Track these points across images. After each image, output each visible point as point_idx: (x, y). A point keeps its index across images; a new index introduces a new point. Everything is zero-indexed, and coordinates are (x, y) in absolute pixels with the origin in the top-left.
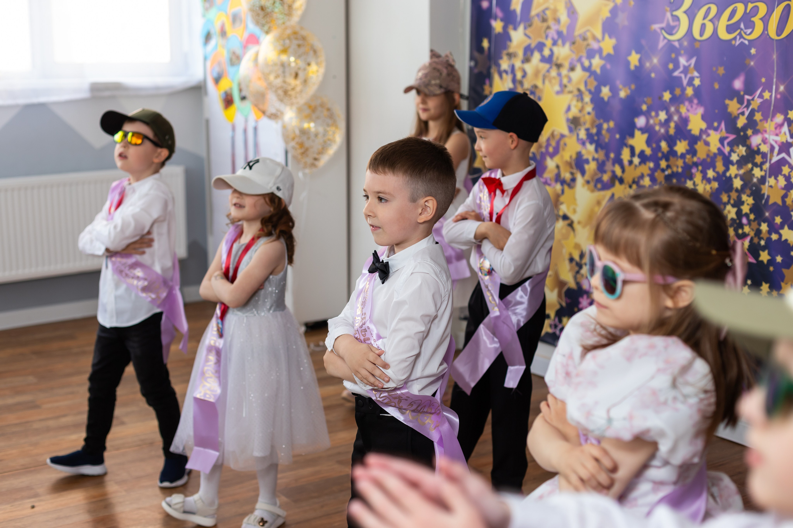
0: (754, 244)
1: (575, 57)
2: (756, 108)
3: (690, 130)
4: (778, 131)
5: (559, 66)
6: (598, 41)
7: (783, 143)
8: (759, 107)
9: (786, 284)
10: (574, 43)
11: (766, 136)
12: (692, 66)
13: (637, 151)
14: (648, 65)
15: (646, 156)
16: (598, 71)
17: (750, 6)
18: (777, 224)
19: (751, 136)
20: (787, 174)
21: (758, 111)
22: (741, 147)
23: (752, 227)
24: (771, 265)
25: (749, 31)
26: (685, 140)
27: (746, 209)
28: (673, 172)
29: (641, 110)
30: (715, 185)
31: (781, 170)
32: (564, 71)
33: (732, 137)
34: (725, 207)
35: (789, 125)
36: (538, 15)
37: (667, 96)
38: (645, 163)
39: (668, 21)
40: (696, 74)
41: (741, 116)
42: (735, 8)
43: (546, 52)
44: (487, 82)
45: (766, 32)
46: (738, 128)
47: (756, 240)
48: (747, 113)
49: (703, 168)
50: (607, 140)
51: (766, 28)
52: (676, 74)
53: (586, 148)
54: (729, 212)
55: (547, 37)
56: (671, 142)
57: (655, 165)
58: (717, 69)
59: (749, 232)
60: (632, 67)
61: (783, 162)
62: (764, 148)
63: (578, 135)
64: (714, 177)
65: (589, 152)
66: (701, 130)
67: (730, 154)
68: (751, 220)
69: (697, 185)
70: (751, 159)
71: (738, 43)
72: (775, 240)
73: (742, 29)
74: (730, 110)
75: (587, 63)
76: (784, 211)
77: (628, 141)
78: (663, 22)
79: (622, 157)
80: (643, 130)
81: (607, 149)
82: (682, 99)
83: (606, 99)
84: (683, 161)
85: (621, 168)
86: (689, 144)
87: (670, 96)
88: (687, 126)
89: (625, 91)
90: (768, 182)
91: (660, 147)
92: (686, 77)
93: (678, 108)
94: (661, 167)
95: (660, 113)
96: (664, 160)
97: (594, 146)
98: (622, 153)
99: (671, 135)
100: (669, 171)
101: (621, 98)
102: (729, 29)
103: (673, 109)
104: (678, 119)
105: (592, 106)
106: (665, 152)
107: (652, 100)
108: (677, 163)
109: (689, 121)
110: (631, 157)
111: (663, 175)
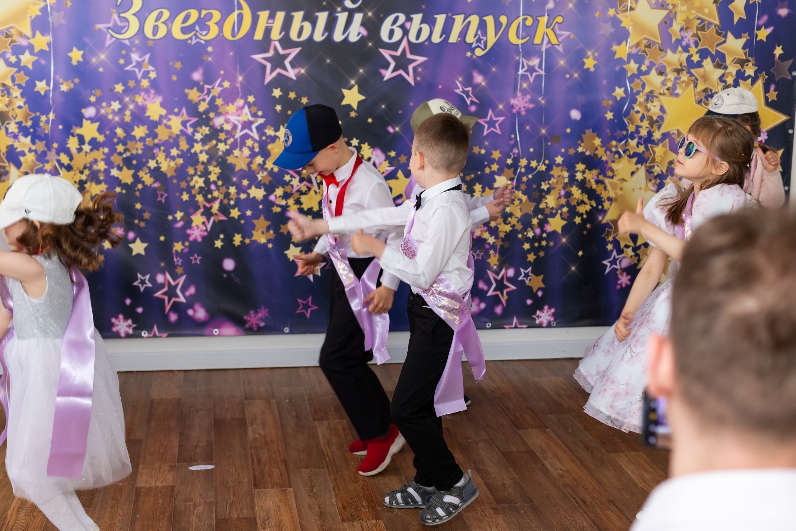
0: (224, 204)
2: (217, 95)
3: (149, 117)
4: (239, 112)
6: (28, 38)
7: (245, 122)
8: (219, 94)
9: (257, 231)
11: (228, 117)
12: (146, 61)
13: (87, 139)
14: (94, 60)
15: (99, 142)
16: (30, 66)
17: (204, 12)
18: (244, 186)
19: (213, 118)
20: (251, 146)
21: (219, 97)
22: (204, 127)
23: (220, 191)
24: (242, 219)
25: (204, 33)
26: (143, 125)
27: (213, 177)
28: (132, 154)
29: (90, 101)
30: (180, 161)
31: (245, 143)
33: (194, 120)
34: (192, 179)
35: (250, 107)
37: (119, 88)
38: (98, 150)
39: (115, 20)
40: (151, 68)
41: (202, 102)
42: (189, 14)
45: (221, 34)
46: (200, 112)
47: (226, 201)
48: (208, 100)
49: (165, 147)
50: (47, 132)
51: (221, 30)
52: (128, 68)
53: (19, 142)
54: (197, 182)
56: (128, 128)
57: (109, 150)
58: (174, 64)
59: (219, 195)
60: (74, 63)
61: (246, 136)
62: (228, 127)
63: (7, 129)
64: (178, 155)
65: (24, 145)
66: (161, 116)
67: (193, 134)
68: (219, 186)
69: (161, 163)
70: (214, 137)
71: (194, 42)
72: (244, 199)
73: (197, 31)
74: (190, 97)
75: (13, 59)
76: (250, 175)
77: (75, 131)
78: (109, 22)
79: (68, 146)
80: (92, 120)
81: (48, 140)
82: (137, 90)
83: (42, 93)
84: (142, 143)
85: (68, 156)
86: (148, 129)
87: (123, 88)
88: (145, 113)
89: (67, 85)
90: (233, 154)
91: (116, 133)
92: (140, 71)
93: (133, 98)
94: (118, 151)
95: (112, 103)
96: (120, 145)
97: (29, 138)
98: (68, 142)
99: (127, 122)
100: (128, 154)
101: (63, 91)
102: (184, 30)
103: (127, 99)
104: (134, 107)
105: (24, 100)
106: (122, 137)
107: (102, 92)
108: (137, 146)
109: (147, 109)
110: (80, 145)
111: (121, 158)
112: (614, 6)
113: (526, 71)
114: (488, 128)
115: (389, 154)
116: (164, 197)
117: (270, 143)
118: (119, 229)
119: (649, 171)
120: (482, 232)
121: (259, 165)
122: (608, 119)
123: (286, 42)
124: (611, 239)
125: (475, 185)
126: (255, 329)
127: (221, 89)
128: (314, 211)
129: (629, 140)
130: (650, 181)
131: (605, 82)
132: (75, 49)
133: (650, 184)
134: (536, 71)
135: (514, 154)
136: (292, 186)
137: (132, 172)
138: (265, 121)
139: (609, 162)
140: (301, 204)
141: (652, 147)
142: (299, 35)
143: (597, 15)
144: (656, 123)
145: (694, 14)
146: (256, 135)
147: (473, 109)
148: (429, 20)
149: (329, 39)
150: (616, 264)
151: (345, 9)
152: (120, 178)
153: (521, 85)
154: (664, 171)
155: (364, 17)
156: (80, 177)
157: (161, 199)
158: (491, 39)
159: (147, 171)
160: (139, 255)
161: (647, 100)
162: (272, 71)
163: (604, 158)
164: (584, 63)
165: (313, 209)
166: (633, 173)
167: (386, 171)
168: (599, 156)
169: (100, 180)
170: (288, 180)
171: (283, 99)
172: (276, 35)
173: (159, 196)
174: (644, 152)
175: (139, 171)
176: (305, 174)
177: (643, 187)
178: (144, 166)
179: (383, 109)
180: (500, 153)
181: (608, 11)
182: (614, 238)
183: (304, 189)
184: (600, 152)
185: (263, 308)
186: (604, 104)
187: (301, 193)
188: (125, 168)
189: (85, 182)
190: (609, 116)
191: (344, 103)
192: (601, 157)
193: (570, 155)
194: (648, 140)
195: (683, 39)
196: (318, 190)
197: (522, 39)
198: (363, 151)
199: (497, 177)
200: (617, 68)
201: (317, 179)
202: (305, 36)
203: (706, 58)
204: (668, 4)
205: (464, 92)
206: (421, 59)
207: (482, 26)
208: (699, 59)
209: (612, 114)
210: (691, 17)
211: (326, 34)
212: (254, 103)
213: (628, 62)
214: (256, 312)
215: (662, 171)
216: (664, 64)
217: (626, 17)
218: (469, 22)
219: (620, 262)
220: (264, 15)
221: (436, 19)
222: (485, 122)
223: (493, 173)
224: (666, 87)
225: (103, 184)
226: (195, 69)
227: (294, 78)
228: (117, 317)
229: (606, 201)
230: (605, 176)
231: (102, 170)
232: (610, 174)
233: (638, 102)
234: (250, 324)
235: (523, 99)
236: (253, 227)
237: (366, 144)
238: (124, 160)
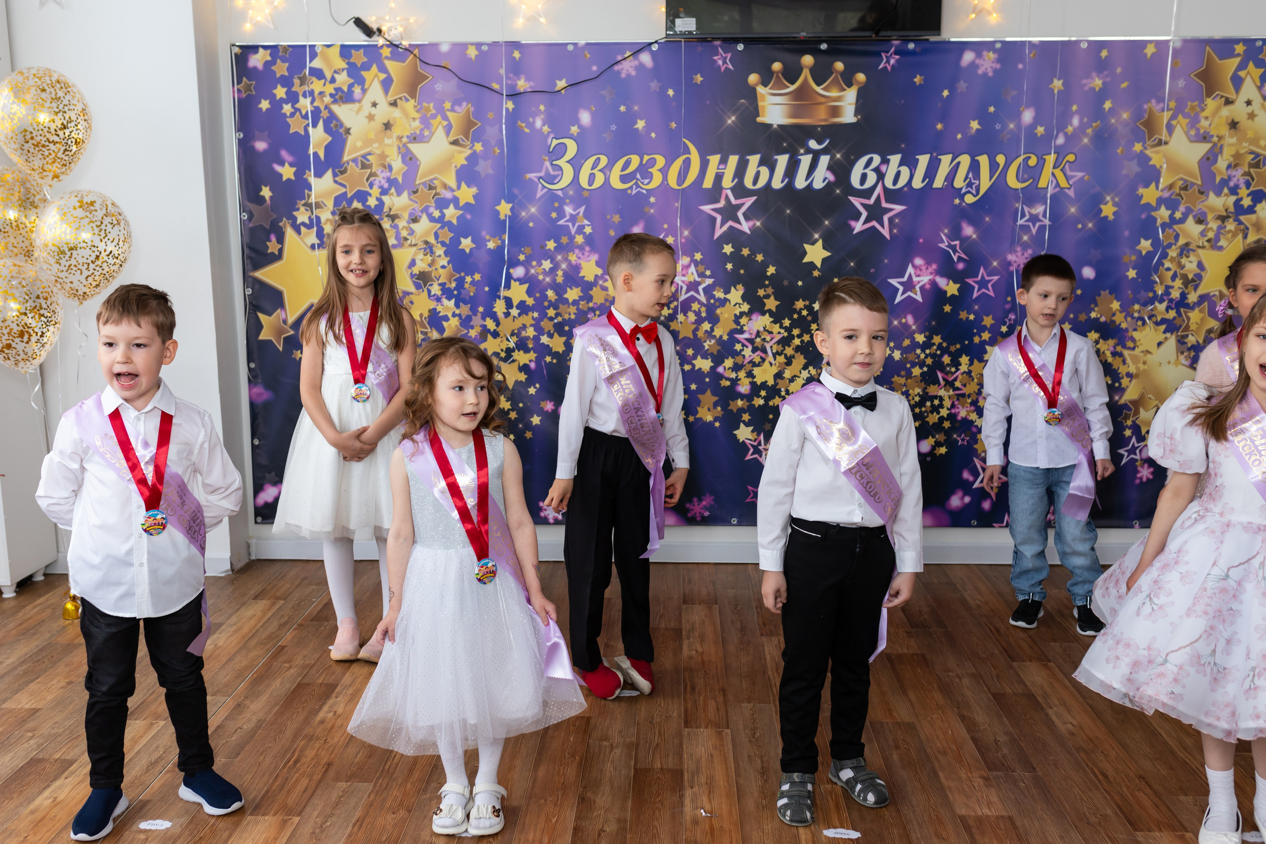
1: (418, 207)
3: (583, 277)
4: (684, 272)
5: (393, 218)
6: (453, 190)
7: (690, 282)
9: (703, 407)
10: (415, 192)
12: (581, 214)
13: (515, 303)
14: (523, 214)
15: (528, 306)
16: (455, 222)
17: (646, 158)
18: (689, 355)
20: (697, 310)
25: (646, 181)
26: (577, 287)
28: (564, 320)
29: (519, 260)
31: (691, 307)
32: (402, 223)
35: (696, 266)
36: (354, 160)
37: (551, 245)
38: (527, 314)
39: (547, 169)
40: (586, 222)
42: (629, 160)
43: (372, 202)
44: (273, 238)
45: (666, 182)
50: (472, 294)
51: (665, 178)
52: (561, 222)
53: (442, 305)
55: (371, 186)
56: (560, 290)
57: (539, 315)
58: (612, 217)
60: (502, 217)
61: (693, 299)
63: (429, 292)
65: (447, 308)
66: (596, 276)
71: (634, 192)
73: (638, 179)
75: (437, 214)
76: (696, 343)
77: (502, 293)
78: (540, 171)
79: (494, 310)
80: (521, 281)
81: (473, 303)
82: (570, 247)
83: (468, 251)
84: (575, 307)
85: (494, 321)
86: (582, 291)
87: (555, 245)
88: (579, 273)
89: (494, 242)
90: (677, 319)
91: (546, 296)
92: (573, 226)
93: (566, 256)
94: (549, 316)
95: (543, 262)
96: (551, 308)
97: (453, 301)
98: (495, 305)
99: (559, 283)
100: (560, 319)
101: (490, 250)
102: (624, 179)
103: (559, 257)
104: (567, 267)
105: (448, 259)
106: (553, 300)
107: (532, 250)
108: (569, 310)
109: (581, 268)
110: (507, 309)
111: (552, 323)
112: (1140, 139)
113: (1027, 221)
114: (978, 290)
117: (719, 307)
119: (1181, 341)
120: (968, 412)
121: (706, 331)
122: (1130, 277)
123: (740, 190)
124: (1129, 423)
125: (961, 357)
126: (699, 519)
129: (1157, 304)
130: (1182, 353)
131: (1127, 233)
132: (503, 202)
133: (1182, 358)
134: (1041, 221)
135: (1010, 320)
136: (744, 356)
137: (564, 339)
138: (714, 282)
139: (1130, 330)
140: (754, 377)
141: (1186, 313)
142: (755, 182)
143: (1119, 151)
144: (1193, 282)
145: (1245, 148)
146: (702, 298)
147: (961, 266)
148: (910, 162)
149: (789, 187)
150: (1135, 454)
151: (809, 151)
152: (551, 346)
153: (1020, 238)
154: (1201, 341)
155: (831, 159)
156: (507, 345)
158: (985, 183)
161: (1181, 255)
162: (722, 225)
163: (1124, 326)
164: (1101, 211)
165: (767, 384)
166: (1160, 344)
168: (1118, 323)
169: (528, 347)
170: (738, 350)
171: (735, 257)
172: (728, 182)
174: (1174, 318)
176: (759, 342)
177: (1173, 361)
179: (852, 267)
180: (993, 319)
181: (1134, 146)
182: (1133, 422)
183: (757, 360)
184: (1119, 318)
185: (708, 495)
186: (1126, 259)
187: (754, 364)
188: (556, 335)
189: (513, 350)
190: (1132, 274)
191: (806, 260)
192: (1120, 324)
193: (1081, 322)
194: (1181, 304)
195: (1230, 178)
196: (773, 362)
197: (1022, 182)
199: (988, 348)
200: (1143, 216)
201: (773, 348)
202: (761, 183)
203: (1260, 202)
204: (1212, 136)
205: (950, 246)
206: (898, 208)
207: (975, 167)
208: (1251, 203)
209: (1135, 271)
210: (1242, 152)
211: (787, 180)
212: (702, 262)
213: (1157, 208)
214: (700, 500)
215: (1197, 342)
216: (1205, 209)
217: (1157, 153)
218: (959, 163)
219: (1140, 451)
220: (714, 159)
221: (918, 160)
222: (975, 282)
223: (983, 343)
224: (1206, 238)
225: (532, 352)
226: (635, 223)
227: (749, 232)
229: (1125, 377)
230: (1124, 347)
231: (532, 337)
232: (1130, 344)
233: (1169, 257)
234: (693, 513)
235: (1023, 254)
236: (698, 403)
238: (555, 325)
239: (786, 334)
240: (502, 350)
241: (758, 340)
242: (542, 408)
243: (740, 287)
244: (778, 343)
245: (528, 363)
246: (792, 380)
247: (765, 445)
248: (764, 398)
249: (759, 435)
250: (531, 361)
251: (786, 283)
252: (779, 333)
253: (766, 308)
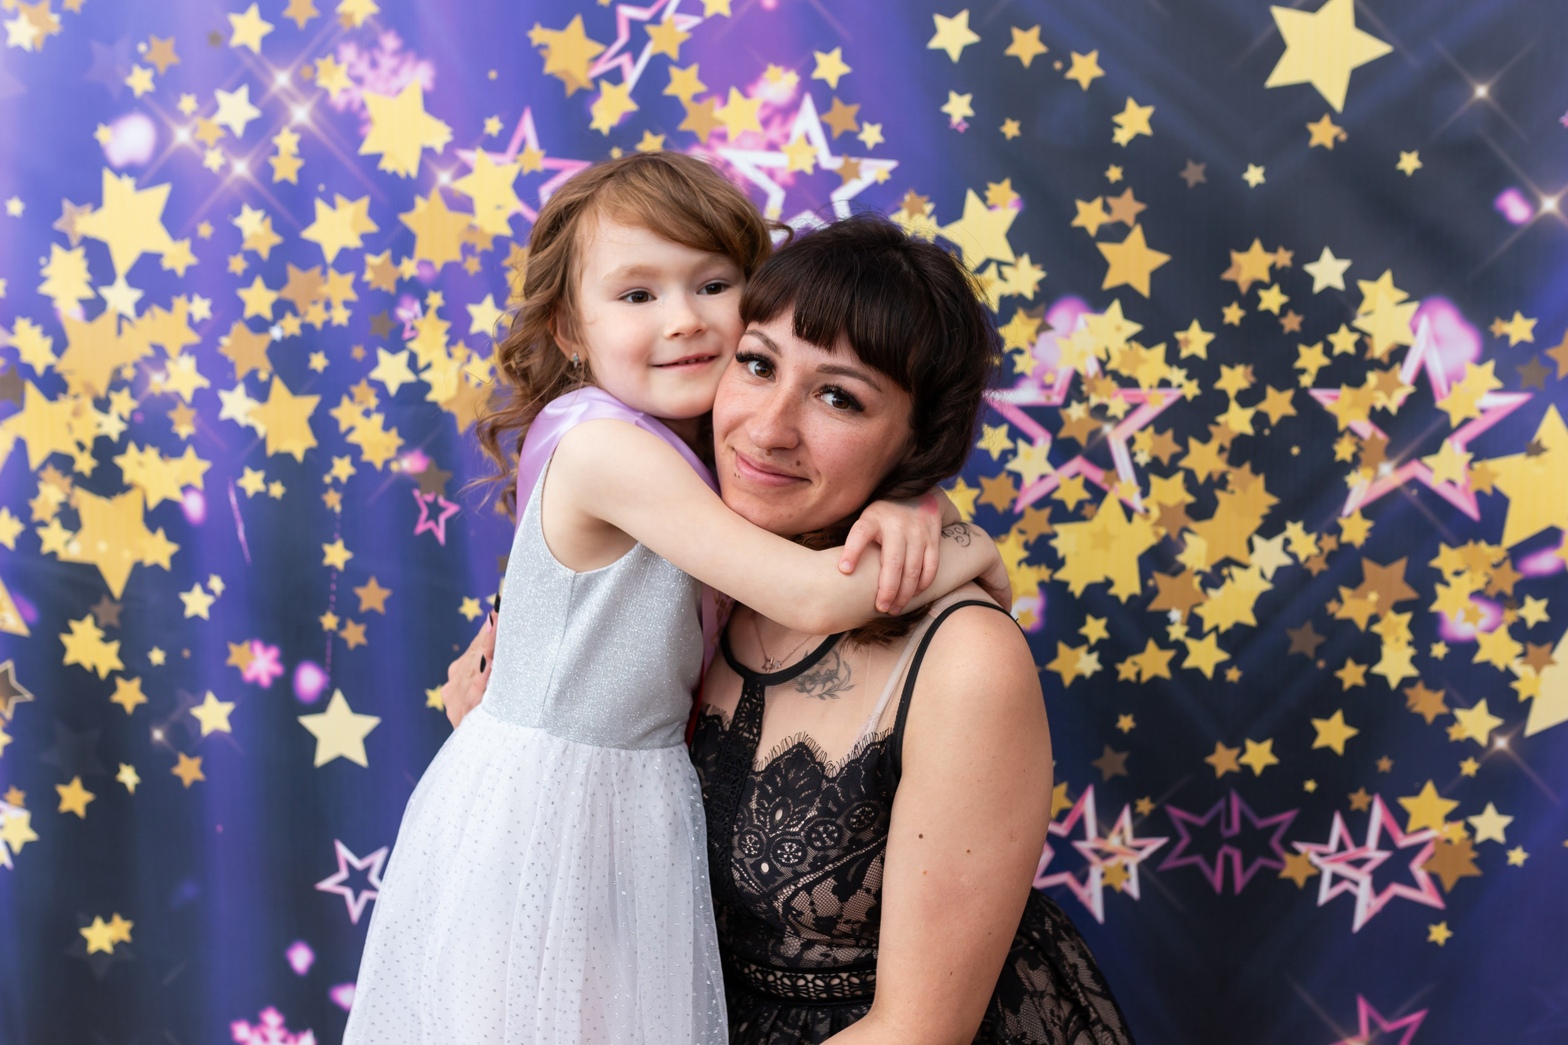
2: (674, 53)
3: (378, 157)
4: (774, 133)
7: (800, 175)
8: (684, 47)
11: (725, 152)
13: (123, 260)
15: (172, 272)
21: (683, 64)
26: (353, 197)
28: (307, 328)
29: (129, 90)
33: (572, 170)
35: (822, 107)
37: (249, 29)
38: (168, 306)
41: (605, 86)
46: (597, 132)
48: (633, 75)
49: (444, 298)
56: (289, 210)
57: (213, 308)
66: (427, 153)
69: (428, 366)
74: (552, 67)
77: (72, 223)
79: (45, 289)
80: (141, 175)
82: (322, 36)
84: (350, 278)
85: (45, 333)
86: (372, 213)
87: (266, 28)
88: (360, 140)
89: (33, 21)
91: (238, 233)
93: (307, 72)
94: (249, 312)
95: (222, 96)
96: (259, 283)
98: (46, 272)
99: (285, 183)
100: (290, 326)
101: (19, 49)
103: (282, 79)
104: (314, 119)
106: (264, 253)
107: (178, 50)
108: (325, 290)
109: (367, 121)
110: (94, 285)
111: (261, 342)
115: (1500, 327)
116: (442, 519)
118: (258, 648)
127: (694, 21)
128: (1116, 598)
136: (1017, 479)
137: (309, 404)
138: (892, 172)
140: (1056, 562)
152: (261, 431)
156: (99, 425)
157: (431, 524)
159: (373, 402)
160: (341, 763)
165: (1113, 591)
167: (1483, 411)
169: (177, 436)
170: (995, 454)
171: (983, 66)
173: (424, 513)
175: (337, 403)
176: (1080, 420)
178: (357, 382)
179: (1481, 102)
183: (1072, 494)
187: (1061, 513)
188: (278, 388)
189: (122, 447)
191: (1281, 76)
196: (1137, 502)
198: (1367, 314)
201: (1136, 448)
212: (846, 89)
225: (190, 453)
228: (255, 1022)
231: (188, 395)
237: (1387, 278)
238: (275, 351)
239: (1191, 389)
240: (81, 446)
241: (1076, 412)
242: (236, 671)
243: (1004, 194)
244: (1160, 423)
245: (176, 495)
246: (1214, 578)
247: (1102, 834)
248: (1100, 647)
249: (1075, 794)
250: (186, 489)
251: (1194, 174)
252: (1165, 383)
253: (1111, 281)
